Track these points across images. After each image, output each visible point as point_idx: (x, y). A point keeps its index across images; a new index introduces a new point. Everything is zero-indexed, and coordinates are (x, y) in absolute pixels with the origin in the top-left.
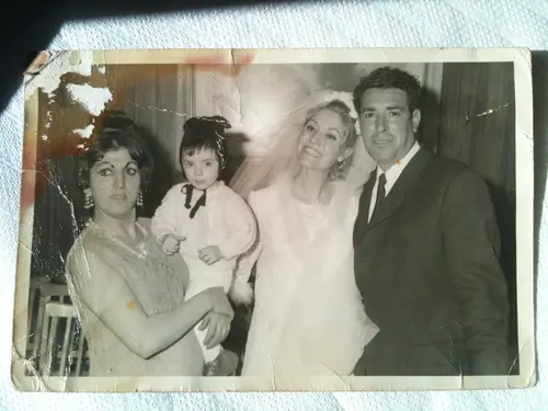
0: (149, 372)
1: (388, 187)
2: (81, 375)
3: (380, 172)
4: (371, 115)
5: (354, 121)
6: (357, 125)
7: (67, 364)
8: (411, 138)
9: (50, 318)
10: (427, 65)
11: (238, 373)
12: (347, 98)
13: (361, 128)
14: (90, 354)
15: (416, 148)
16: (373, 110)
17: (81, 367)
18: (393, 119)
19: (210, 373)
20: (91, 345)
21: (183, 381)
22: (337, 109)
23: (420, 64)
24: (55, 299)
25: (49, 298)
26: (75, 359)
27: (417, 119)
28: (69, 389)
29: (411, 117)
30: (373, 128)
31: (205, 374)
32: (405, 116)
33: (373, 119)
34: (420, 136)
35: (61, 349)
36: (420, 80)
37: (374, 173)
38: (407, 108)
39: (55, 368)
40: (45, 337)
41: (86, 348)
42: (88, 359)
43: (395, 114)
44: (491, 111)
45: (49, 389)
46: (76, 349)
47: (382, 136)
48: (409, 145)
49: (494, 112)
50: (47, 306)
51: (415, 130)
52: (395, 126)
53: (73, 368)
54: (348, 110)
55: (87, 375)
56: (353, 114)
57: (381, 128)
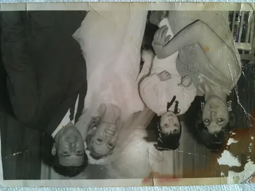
0: (198, 13)
1: (68, 113)
2: (233, 12)
3: (73, 122)
4: (79, 152)
5: (87, 149)
6: (86, 147)
7: (241, 17)
8: (56, 140)
9: (249, 42)
10: (49, 178)
11: (150, 12)
12: (92, 161)
13: (84, 146)
14: (228, 23)
15: (54, 135)
16: (78, 155)
17: (233, 16)
18: (67, 150)
19: (164, 12)
20: (228, 28)
21: (180, 8)
22: (97, 155)
23: (53, 179)
24: (247, 52)
25: (250, 53)
26: (236, 20)
27: (54, 151)
28: (239, 4)
29: (57, 151)
30: (78, 145)
31: (168, 12)
32: (60, 152)
33: (77, 150)
34: (52, 141)
35: (244, 25)
36: (52, 171)
37: (76, 121)
38: (59, 156)
39: (247, 15)
40: (252, 32)
41: (231, 26)
42: (229, 20)
43: (66, 153)
44: (14, 154)
45: (250, 4)
46: (236, 26)
47: (72, 140)
48: (58, 136)
49: (12, 154)
50: (251, 49)
51: (55, 144)
52: (65, 146)
53: (237, 16)
54: (91, 155)
55: (229, 11)
56: (88, 152)
57: (73, 145)
